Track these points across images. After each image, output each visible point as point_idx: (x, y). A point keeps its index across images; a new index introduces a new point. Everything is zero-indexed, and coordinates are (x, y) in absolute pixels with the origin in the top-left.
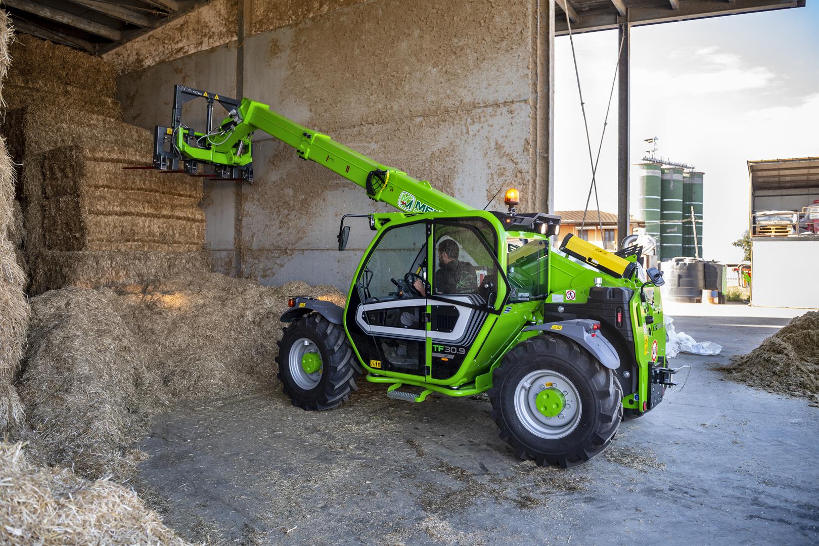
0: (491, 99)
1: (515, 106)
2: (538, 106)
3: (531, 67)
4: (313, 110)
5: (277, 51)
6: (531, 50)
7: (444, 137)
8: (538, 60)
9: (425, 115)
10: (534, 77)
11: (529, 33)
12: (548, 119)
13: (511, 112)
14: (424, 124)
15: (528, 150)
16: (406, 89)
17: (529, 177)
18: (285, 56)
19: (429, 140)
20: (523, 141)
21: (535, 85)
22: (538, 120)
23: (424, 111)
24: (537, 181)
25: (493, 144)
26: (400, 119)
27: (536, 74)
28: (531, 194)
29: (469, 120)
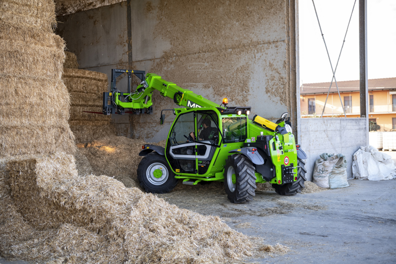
0: (267, 40)
1: (279, 43)
2: (290, 44)
3: (286, 23)
4: (172, 44)
5: (151, 9)
6: (286, 14)
7: (243, 59)
8: (290, 19)
9: (233, 48)
10: (288, 28)
11: (285, 5)
12: (295, 50)
13: (277, 47)
14: (232, 52)
15: (285, 67)
16: (223, 34)
17: (286, 81)
18: (155, 12)
19: (235, 61)
20: (283, 62)
21: (288, 32)
22: (290, 51)
23: (233, 45)
24: (290, 83)
25: (268, 64)
26: (220, 50)
27: (289, 26)
28: (287, 90)
29: (256, 51)
